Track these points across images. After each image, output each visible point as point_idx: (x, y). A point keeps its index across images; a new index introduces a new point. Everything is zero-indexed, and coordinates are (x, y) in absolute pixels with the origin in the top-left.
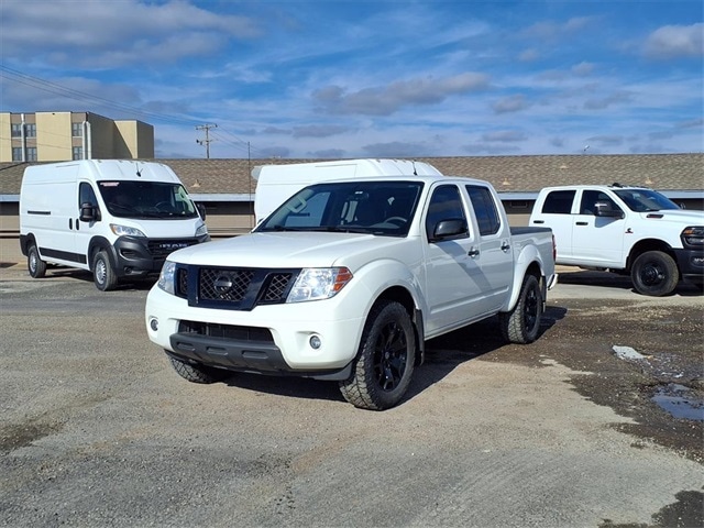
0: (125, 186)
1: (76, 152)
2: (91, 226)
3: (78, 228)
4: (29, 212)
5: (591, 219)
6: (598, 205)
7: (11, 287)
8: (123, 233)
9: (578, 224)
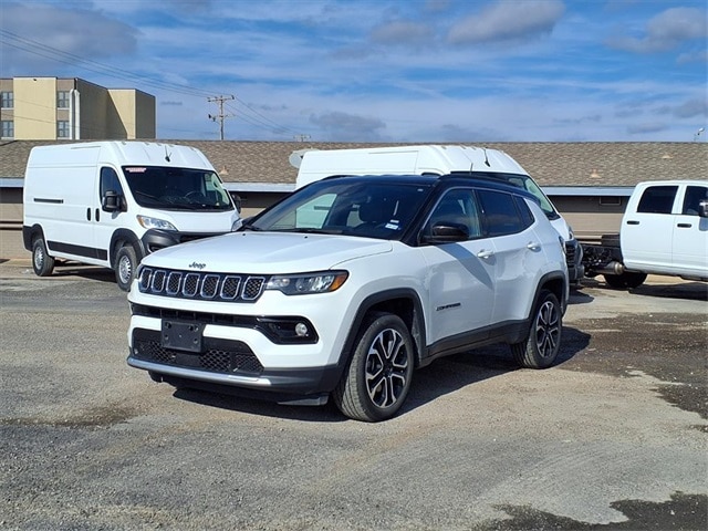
0: (152, 171)
1: (61, 127)
2: (113, 217)
3: (98, 219)
4: (35, 200)
5: (695, 220)
6: (703, 204)
7: (19, 285)
8: (152, 226)
9: (679, 225)
